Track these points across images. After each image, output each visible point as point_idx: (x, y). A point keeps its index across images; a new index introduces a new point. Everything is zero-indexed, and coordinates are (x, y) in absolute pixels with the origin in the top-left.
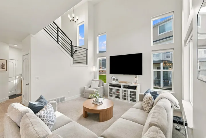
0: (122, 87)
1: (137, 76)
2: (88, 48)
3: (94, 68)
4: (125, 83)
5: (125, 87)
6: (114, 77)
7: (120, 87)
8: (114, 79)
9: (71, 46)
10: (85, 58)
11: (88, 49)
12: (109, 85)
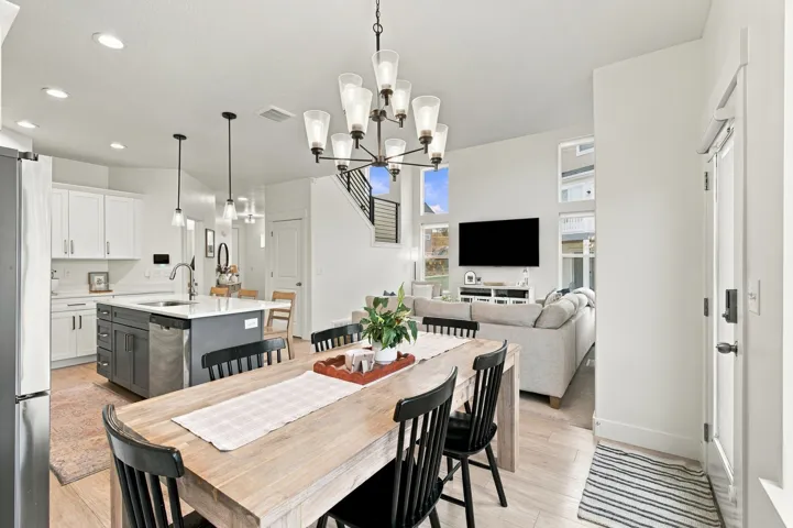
0: (493, 293)
1: (528, 268)
2: (400, 199)
3: (413, 252)
4: (501, 284)
5: (499, 293)
6: (471, 274)
7: (489, 295)
8: (470, 278)
9: (370, 197)
10: (394, 225)
11: (402, 205)
12: (459, 292)
